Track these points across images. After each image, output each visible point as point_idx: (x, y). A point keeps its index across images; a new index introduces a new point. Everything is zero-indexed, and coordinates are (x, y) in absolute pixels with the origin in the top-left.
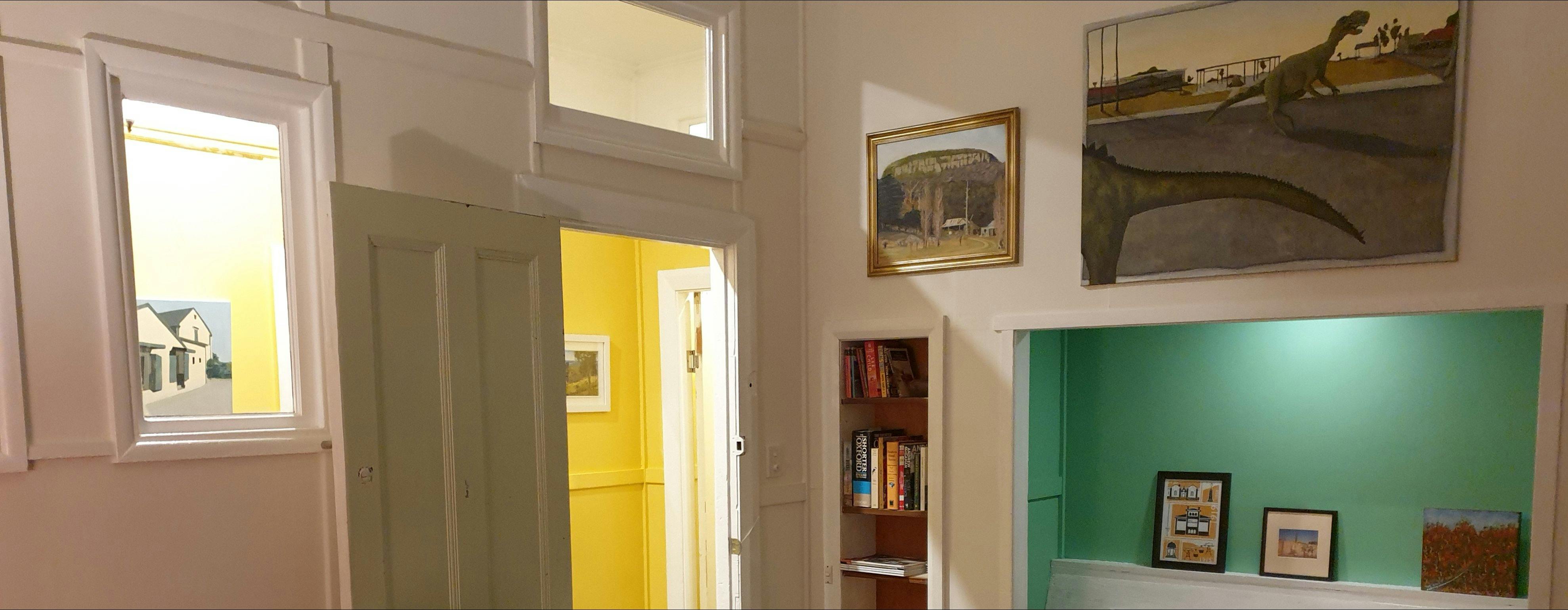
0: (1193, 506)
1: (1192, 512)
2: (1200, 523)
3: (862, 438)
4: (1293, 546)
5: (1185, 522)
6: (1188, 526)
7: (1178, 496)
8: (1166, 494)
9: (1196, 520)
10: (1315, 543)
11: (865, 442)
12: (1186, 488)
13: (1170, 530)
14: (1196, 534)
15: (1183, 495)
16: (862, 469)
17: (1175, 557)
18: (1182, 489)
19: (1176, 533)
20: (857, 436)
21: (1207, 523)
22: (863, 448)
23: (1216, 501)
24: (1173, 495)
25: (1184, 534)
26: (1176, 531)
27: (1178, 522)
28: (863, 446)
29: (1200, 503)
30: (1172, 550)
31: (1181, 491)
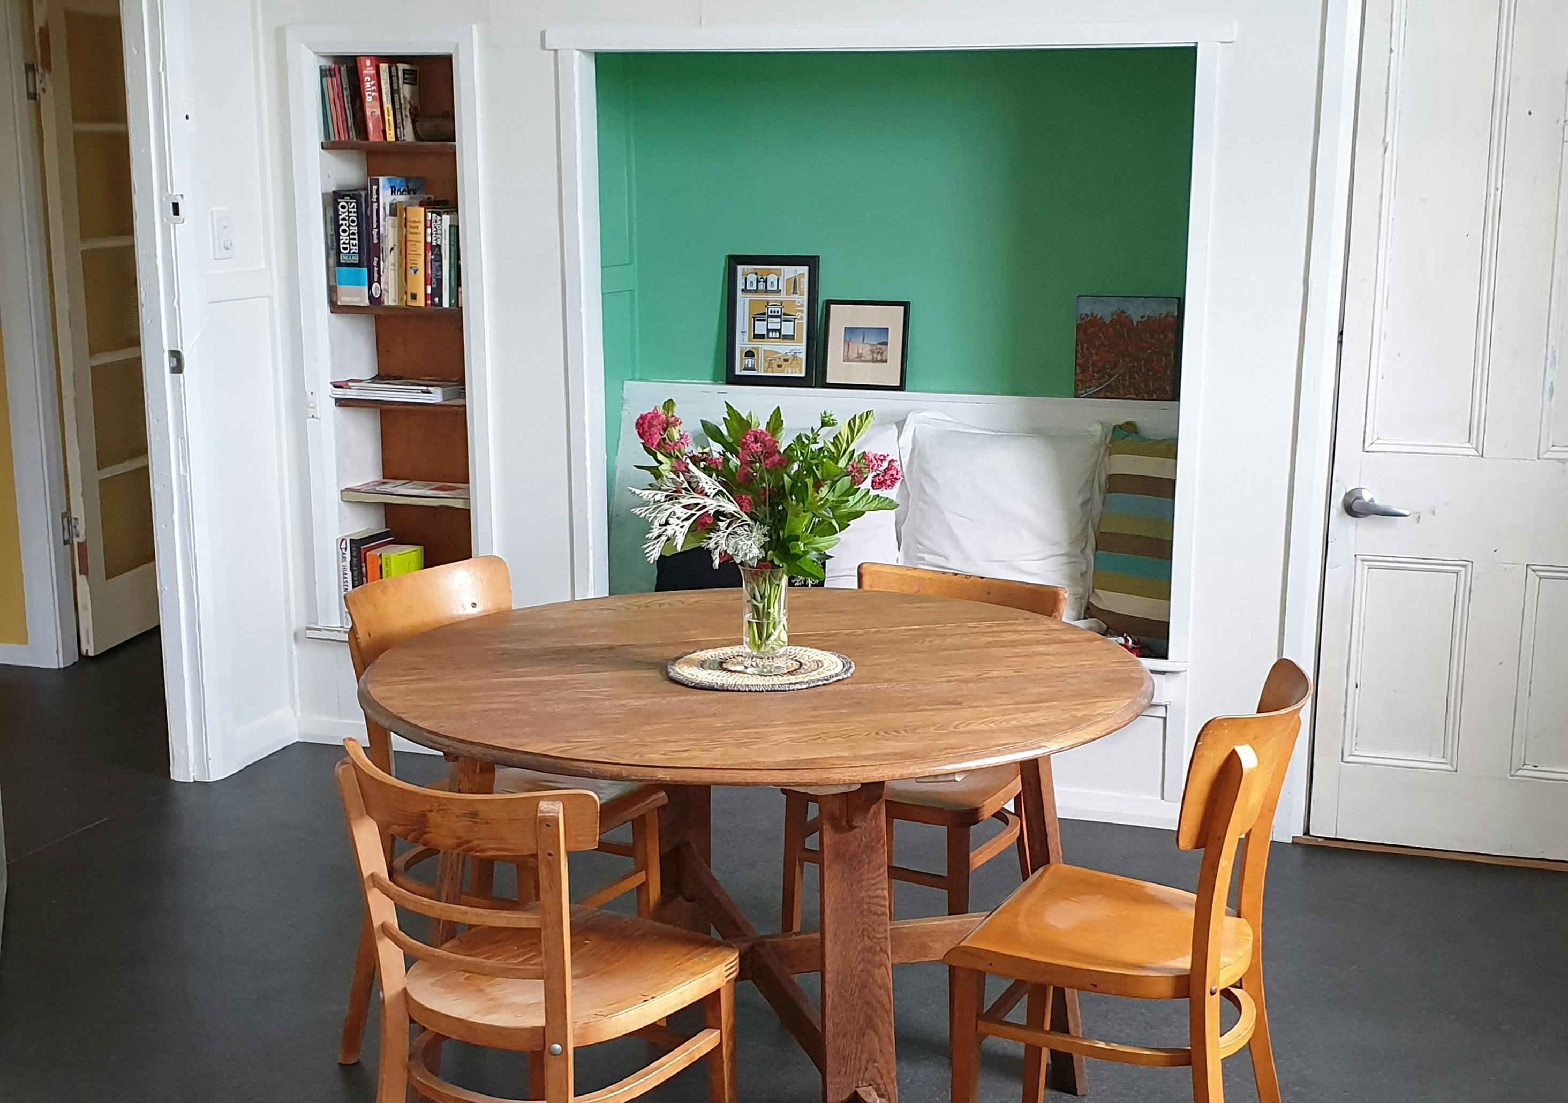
0: (773, 301)
1: (773, 309)
2: (783, 323)
3: (347, 203)
4: (860, 349)
5: (766, 323)
6: (769, 328)
7: (755, 288)
8: (740, 286)
9: (779, 320)
10: (886, 344)
11: (353, 208)
12: (764, 277)
13: (747, 334)
14: (779, 338)
15: (762, 286)
16: (350, 250)
17: (754, 370)
18: (760, 277)
19: (754, 338)
20: (339, 200)
21: (792, 323)
22: (349, 217)
23: (802, 294)
24: (748, 288)
25: (764, 338)
26: (755, 335)
27: (756, 322)
28: (350, 215)
29: (783, 296)
30: (750, 360)
31: (758, 282)
